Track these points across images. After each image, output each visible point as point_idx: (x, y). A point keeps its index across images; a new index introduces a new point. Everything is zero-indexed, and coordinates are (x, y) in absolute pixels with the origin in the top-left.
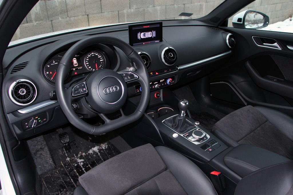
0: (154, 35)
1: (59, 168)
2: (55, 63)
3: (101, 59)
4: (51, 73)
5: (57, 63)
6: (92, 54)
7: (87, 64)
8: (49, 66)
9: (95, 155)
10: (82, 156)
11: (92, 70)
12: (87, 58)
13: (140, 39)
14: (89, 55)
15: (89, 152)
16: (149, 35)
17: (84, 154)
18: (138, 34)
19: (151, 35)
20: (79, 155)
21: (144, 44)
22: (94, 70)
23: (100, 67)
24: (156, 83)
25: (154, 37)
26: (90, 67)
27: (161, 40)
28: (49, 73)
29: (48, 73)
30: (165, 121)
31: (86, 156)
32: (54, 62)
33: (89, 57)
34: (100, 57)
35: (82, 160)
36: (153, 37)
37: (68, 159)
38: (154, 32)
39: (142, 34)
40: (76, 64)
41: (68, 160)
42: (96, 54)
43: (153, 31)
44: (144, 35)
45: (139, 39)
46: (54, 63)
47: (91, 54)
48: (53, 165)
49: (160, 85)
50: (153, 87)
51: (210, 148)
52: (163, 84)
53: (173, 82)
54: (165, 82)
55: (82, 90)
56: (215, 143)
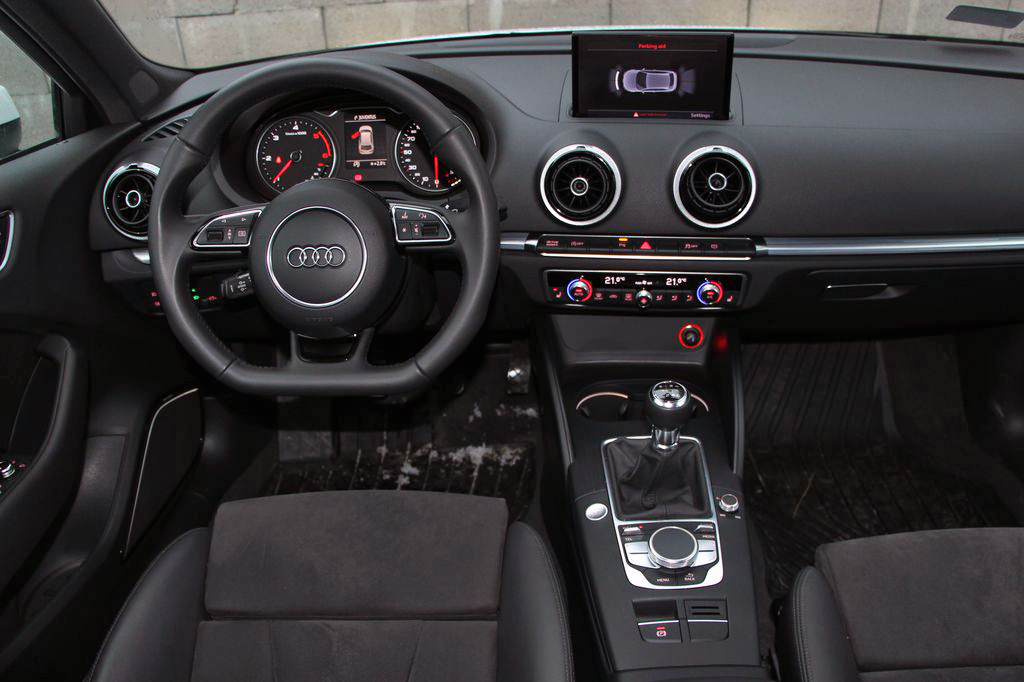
0: (688, 87)
1: (341, 466)
2: (300, 130)
4: (279, 160)
5: (305, 133)
7: (406, 152)
8: (276, 138)
9: (459, 472)
10: (425, 457)
11: (420, 178)
13: (619, 94)
15: (451, 454)
16: (664, 82)
17: (434, 454)
18: (613, 71)
19: (672, 84)
20: (419, 453)
21: (636, 115)
22: (425, 179)
24: (645, 283)
25: (686, 94)
26: (412, 168)
27: (722, 112)
28: (274, 159)
29: (269, 158)
30: (614, 446)
31: (438, 463)
32: (296, 128)
35: (415, 471)
36: (680, 93)
37: (383, 450)
38: (689, 76)
39: (630, 75)
40: (368, 148)
41: (380, 454)
43: (682, 70)
44: (640, 80)
45: (614, 94)
46: (296, 131)
48: (329, 452)
49: (659, 298)
50: (628, 297)
51: (667, 627)
52: (675, 298)
53: (729, 300)
54: (685, 291)
55: (234, 234)
56: (716, 615)
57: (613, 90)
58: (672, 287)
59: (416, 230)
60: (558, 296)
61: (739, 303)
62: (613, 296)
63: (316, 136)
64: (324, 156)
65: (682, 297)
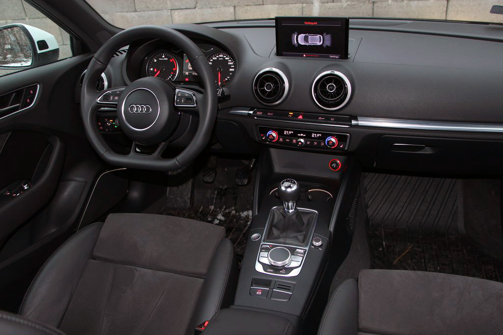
0: (328, 43)
1: (192, 212)
2: (165, 57)
3: (232, 68)
4: (156, 70)
5: (167, 59)
6: (221, 56)
8: (155, 61)
9: (242, 222)
10: (230, 213)
12: (211, 60)
13: (297, 45)
14: (215, 57)
15: (241, 213)
16: (316, 40)
17: (234, 212)
18: (293, 34)
19: (320, 41)
20: (227, 211)
21: (304, 56)
23: (226, 79)
24: (302, 135)
25: (327, 46)
27: (345, 55)
29: (152, 69)
30: (276, 210)
32: (163, 57)
33: (213, 60)
34: (231, 63)
35: (223, 218)
36: (324, 46)
37: (212, 207)
38: (328, 38)
39: (301, 36)
41: (211, 209)
42: (227, 59)
43: (324, 34)
44: (306, 39)
45: (294, 45)
46: (163, 58)
47: (217, 56)
48: (188, 205)
49: (308, 143)
50: (294, 141)
51: (263, 291)
52: (315, 143)
53: (341, 147)
54: (320, 141)
55: (114, 98)
56: (289, 290)
57: (294, 44)
58: (315, 138)
59: (183, 101)
60: (263, 138)
61: (346, 149)
62: (287, 140)
63: (171, 61)
64: (174, 69)
65: (319, 143)
